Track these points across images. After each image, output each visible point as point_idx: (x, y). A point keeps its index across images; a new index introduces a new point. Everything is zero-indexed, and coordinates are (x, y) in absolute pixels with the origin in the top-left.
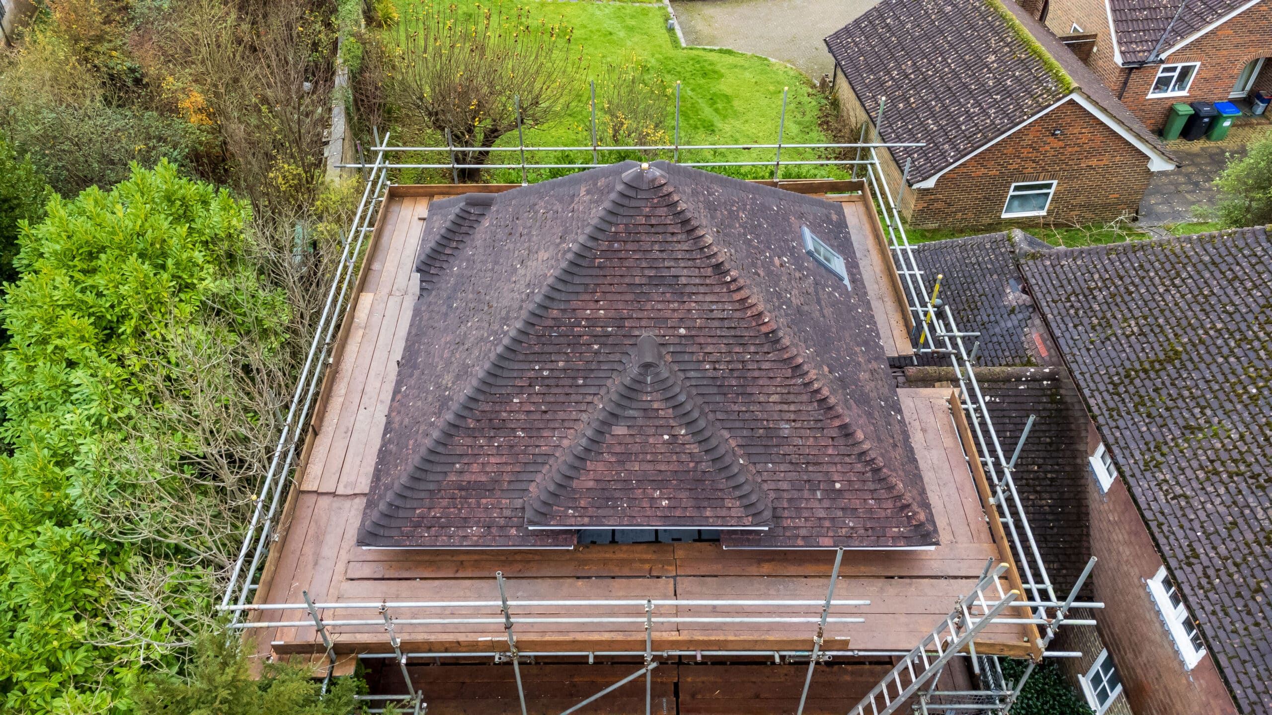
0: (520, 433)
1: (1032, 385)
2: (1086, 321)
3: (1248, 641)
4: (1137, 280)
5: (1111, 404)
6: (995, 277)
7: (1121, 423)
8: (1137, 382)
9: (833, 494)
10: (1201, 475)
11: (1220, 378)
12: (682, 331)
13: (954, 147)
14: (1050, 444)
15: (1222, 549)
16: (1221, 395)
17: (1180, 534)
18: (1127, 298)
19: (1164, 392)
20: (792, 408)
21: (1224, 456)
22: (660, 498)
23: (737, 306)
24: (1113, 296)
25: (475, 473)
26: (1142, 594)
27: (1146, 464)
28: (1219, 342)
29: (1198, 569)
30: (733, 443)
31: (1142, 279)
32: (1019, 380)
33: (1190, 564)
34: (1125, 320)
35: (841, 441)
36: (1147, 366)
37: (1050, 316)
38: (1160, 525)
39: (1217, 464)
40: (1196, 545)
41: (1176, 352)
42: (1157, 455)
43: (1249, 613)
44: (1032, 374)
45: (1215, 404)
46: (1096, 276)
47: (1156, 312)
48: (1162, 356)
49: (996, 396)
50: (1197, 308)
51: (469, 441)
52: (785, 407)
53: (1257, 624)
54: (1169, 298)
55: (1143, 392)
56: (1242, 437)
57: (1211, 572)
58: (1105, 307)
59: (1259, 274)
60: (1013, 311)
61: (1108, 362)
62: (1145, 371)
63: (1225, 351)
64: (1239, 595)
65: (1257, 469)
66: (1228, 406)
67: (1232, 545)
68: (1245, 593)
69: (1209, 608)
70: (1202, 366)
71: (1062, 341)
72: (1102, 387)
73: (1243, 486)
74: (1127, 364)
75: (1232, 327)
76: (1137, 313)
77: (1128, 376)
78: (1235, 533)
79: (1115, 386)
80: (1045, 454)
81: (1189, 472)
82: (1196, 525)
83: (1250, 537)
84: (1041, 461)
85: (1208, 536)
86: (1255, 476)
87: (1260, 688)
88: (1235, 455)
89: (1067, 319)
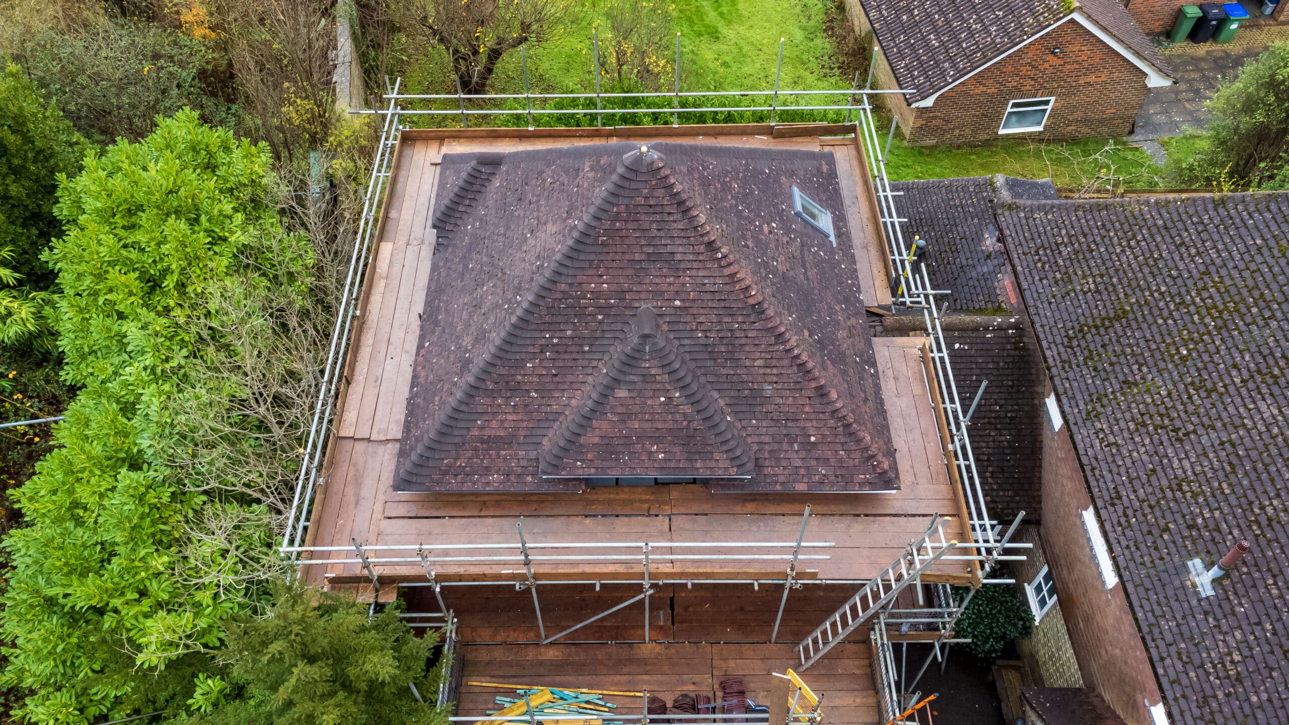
0: (533, 394)
1: (998, 333)
2: (1050, 275)
3: (1152, 572)
4: (1098, 239)
5: (1065, 357)
6: (976, 221)
7: (1071, 375)
8: (1089, 337)
9: (809, 446)
10: (1132, 426)
11: (1158, 338)
12: (677, 303)
13: (954, 66)
14: (1012, 387)
15: (1141, 492)
16: (1157, 355)
17: (1108, 477)
18: (1088, 255)
19: (1110, 348)
20: (775, 371)
21: (1152, 410)
22: (657, 452)
23: (727, 280)
24: (1076, 252)
25: (494, 429)
26: (1078, 522)
27: (1088, 413)
28: (1162, 304)
29: (1120, 509)
30: (721, 402)
31: (1103, 237)
32: (986, 329)
33: (1113, 505)
34: (1084, 277)
35: (817, 401)
36: (1098, 322)
37: (1019, 268)
38: (1093, 469)
39: (1146, 417)
40: (1120, 488)
41: (1124, 312)
42: (1098, 406)
43: (1156, 549)
44: (999, 324)
45: (1151, 362)
46: (1064, 232)
47: (1112, 271)
48: (1112, 314)
49: (965, 344)
50: (1146, 270)
51: (488, 401)
52: (768, 371)
53: (1162, 559)
54: (1124, 259)
55: (1092, 346)
56: (1169, 394)
57: (1130, 512)
58: (1068, 263)
59: (1204, 242)
60: (989, 257)
61: (1065, 316)
62: (1096, 327)
63: (1165, 313)
64: (1150, 533)
65: (1178, 423)
66: (1162, 365)
67: (1150, 490)
68: (1155, 531)
69: (1124, 543)
70: (1145, 326)
71: (1027, 294)
72: (1058, 341)
73: (1165, 438)
74: (1082, 319)
75: (1174, 290)
76: (1095, 271)
77: (1081, 331)
78: (1153, 479)
79: (1070, 339)
80: (1007, 396)
81: (1122, 423)
82: (1123, 470)
83: (1165, 483)
84: (1003, 402)
85: (1131, 481)
86: (1176, 430)
87: (1158, 612)
88: (1162, 410)
89: (1034, 272)
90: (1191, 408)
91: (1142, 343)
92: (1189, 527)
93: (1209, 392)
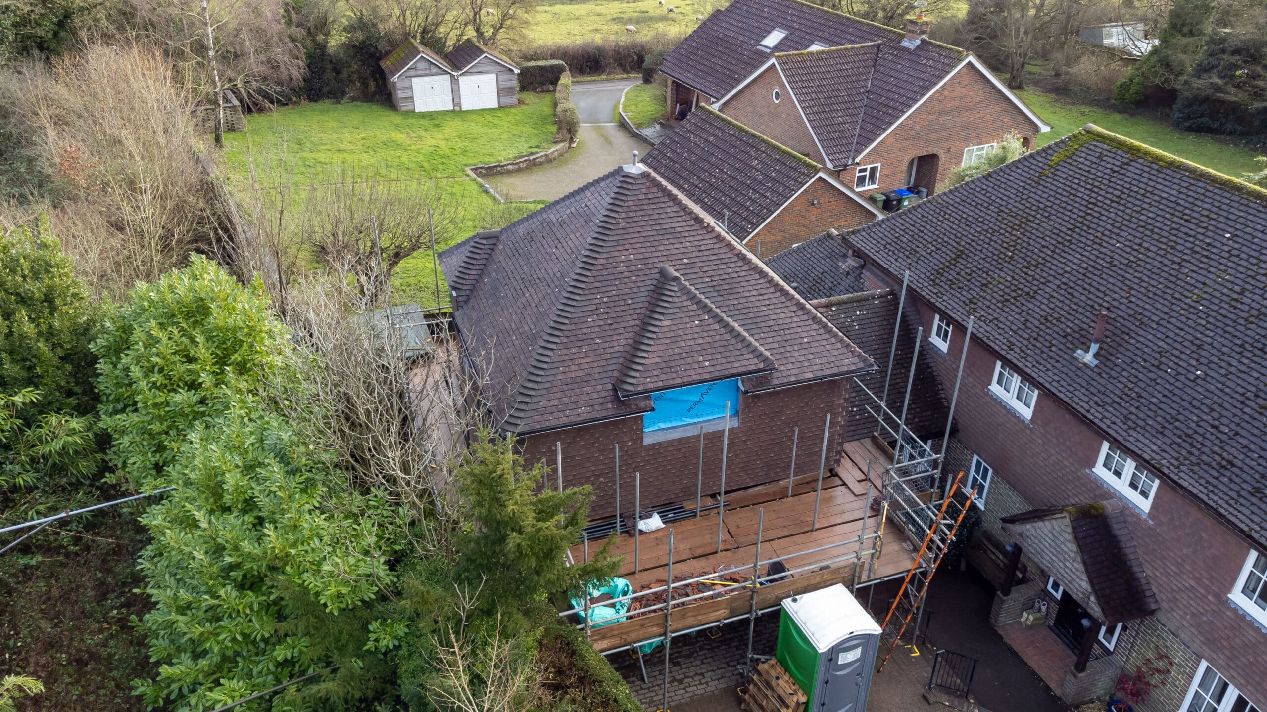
0: (598, 341)
1: (884, 299)
2: (901, 255)
3: (1056, 371)
4: (923, 224)
5: (935, 290)
7: (945, 298)
8: (945, 274)
10: (1000, 305)
11: (990, 254)
15: (1025, 335)
16: (994, 263)
17: (1000, 337)
18: (921, 234)
19: (962, 273)
21: (1007, 291)
24: (912, 236)
27: (968, 312)
28: (982, 237)
29: (1017, 350)
31: (926, 222)
32: (873, 299)
33: (1012, 349)
34: (925, 246)
36: (947, 264)
38: (988, 338)
39: (1006, 297)
40: (1011, 339)
41: (961, 251)
42: (972, 306)
43: (1051, 358)
44: (880, 294)
45: (992, 268)
47: (941, 235)
48: (954, 256)
50: (962, 225)
53: (1058, 361)
54: (944, 226)
55: (950, 277)
56: (1013, 278)
57: (1024, 348)
58: (910, 244)
59: (989, 198)
60: (848, 274)
61: (923, 270)
62: (948, 267)
63: (987, 240)
64: (1043, 352)
65: (1027, 290)
66: (1000, 266)
67: (1029, 331)
68: (1045, 349)
69: (1030, 365)
70: (978, 252)
72: (926, 284)
73: (1023, 301)
74: (936, 268)
75: (986, 228)
76: (930, 240)
77: (939, 273)
78: (1029, 324)
79: (933, 280)
81: (993, 306)
82: (1007, 329)
83: (1037, 323)
85: (1015, 332)
86: (1028, 294)
87: (1071, 389)
88: (1013, 288)
90: (1030, 279)
91: (981, 261)
92: (1064, 337)
93: (1036, 266)
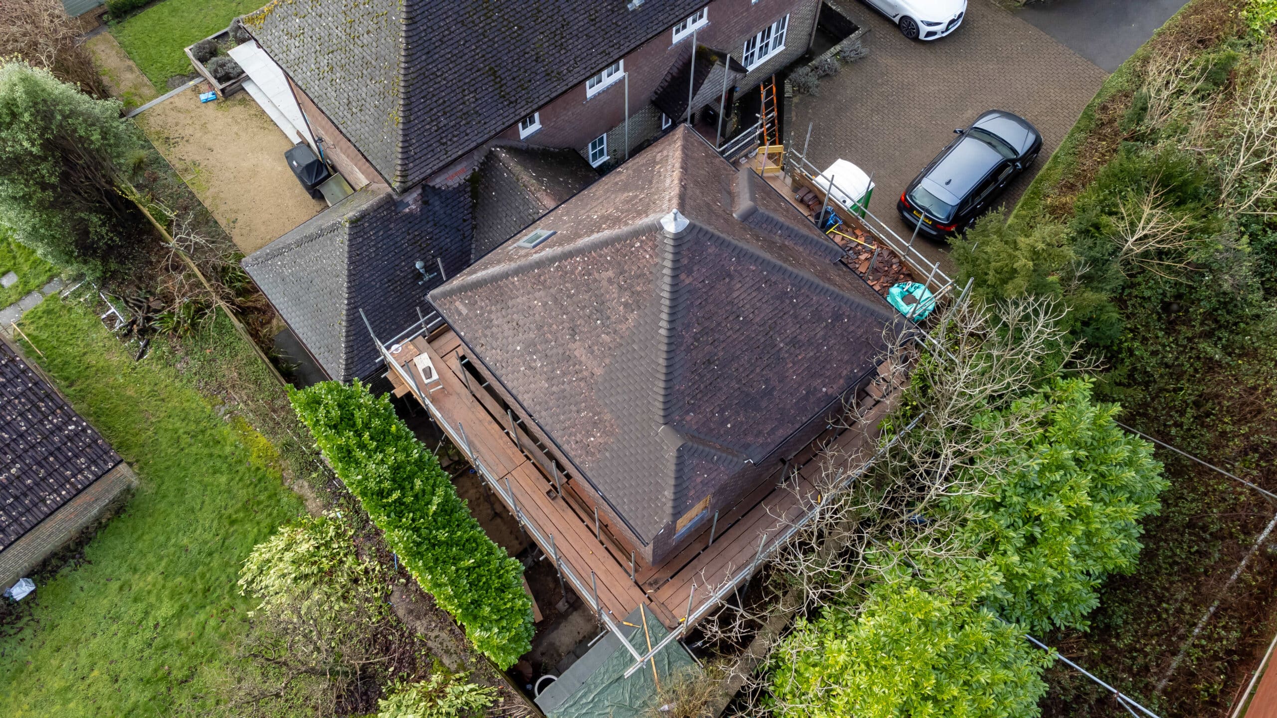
2: (462, 129)
3: (638, 27)
4: (435, 99)
5: (524, 103)
6: (392, 226)
8: (508, 90)
10: (563, 52)
11: (507, 45)
15: (600, 40)
16: (518, 44)
17: (595, 59)
18: (448, 103)
19: (515, 74)
21: (553, 41)
24: (445, 113)
27: (559, 79)
28: (484, 47)
29: (611, 49)
31: (434, 96)
33: (610, 53)
34: (464, 103)
36: (497, 86)
37: (460, 153)
39: (557, 44)
40: (600, 51)
41: (490, 69)
42: (553, 74)
43: (627, 27)
45: (522, 48)
46: (428, 127)
47: (460, 84)
48: (491, 78)
50: (460, 60)
53: (631, 24)
54: (451, 77)
55: (515, 86)
56: (542, 33)
57: (611, 44)
58: (453, 118)
59: (440, 27)
61: (495, 109)
62: (501, 86)
63: (490, 43)
64: (620, 32)
65: (559, 26)
66: (524, 40)
67: (597, 36)
68: (618, 29)
70: (499, 55)
71: (480, 141)
73: (568, 32)
74: (496, 98)
75: (475, 41)
76: (460, 96)
77: (504, 96)
78: (591, 34)
79: (511, 103)
81: (562, 57)
82: (590, 52)
83: (592, 28)
86: (563, 26)
88: (552, 36)
89: (462, 141)
90: (550, 20)
91: (512, 54)
92: (613, 12)
93: (539, 12)
